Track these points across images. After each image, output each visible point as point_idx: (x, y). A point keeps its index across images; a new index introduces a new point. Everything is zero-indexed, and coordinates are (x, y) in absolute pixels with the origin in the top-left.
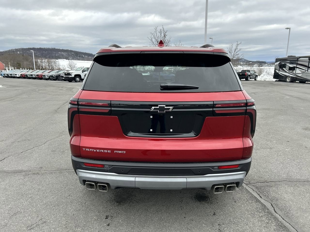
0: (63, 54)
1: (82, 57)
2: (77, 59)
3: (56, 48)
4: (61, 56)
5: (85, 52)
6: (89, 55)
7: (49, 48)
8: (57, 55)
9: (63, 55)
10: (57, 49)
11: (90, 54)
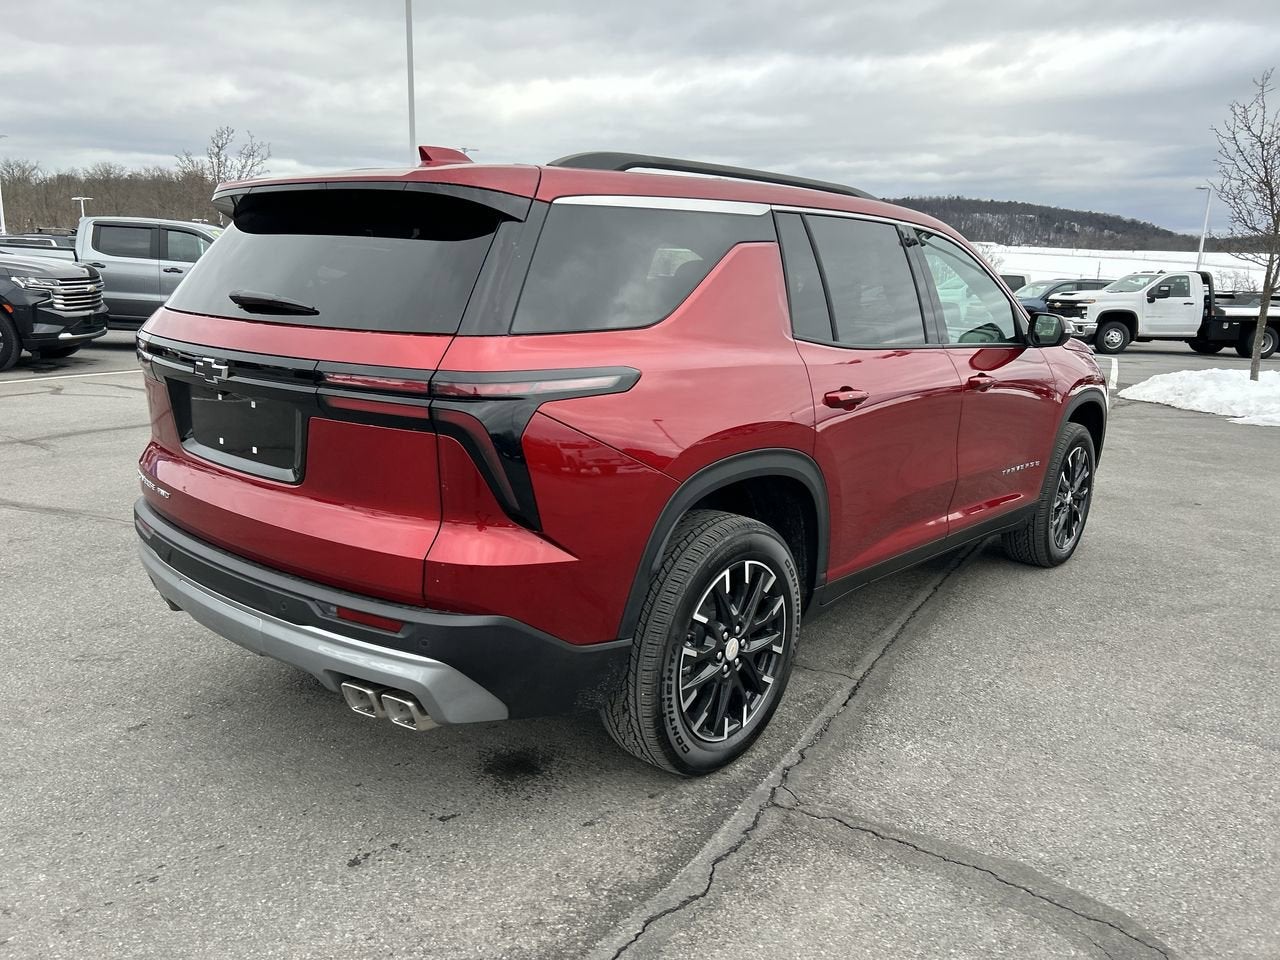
0: (990, 220)
1: (1071, 231)
2: (1045, 240)
3: (967, 198)
4: (980, 231)
5: (1087, 211)
6: (1104, 223)
7: (938, 200)
8: (966, 223)
9: (987, 225)
10: (970, 202)
11: (1109, 217)
